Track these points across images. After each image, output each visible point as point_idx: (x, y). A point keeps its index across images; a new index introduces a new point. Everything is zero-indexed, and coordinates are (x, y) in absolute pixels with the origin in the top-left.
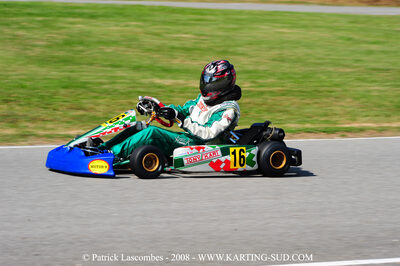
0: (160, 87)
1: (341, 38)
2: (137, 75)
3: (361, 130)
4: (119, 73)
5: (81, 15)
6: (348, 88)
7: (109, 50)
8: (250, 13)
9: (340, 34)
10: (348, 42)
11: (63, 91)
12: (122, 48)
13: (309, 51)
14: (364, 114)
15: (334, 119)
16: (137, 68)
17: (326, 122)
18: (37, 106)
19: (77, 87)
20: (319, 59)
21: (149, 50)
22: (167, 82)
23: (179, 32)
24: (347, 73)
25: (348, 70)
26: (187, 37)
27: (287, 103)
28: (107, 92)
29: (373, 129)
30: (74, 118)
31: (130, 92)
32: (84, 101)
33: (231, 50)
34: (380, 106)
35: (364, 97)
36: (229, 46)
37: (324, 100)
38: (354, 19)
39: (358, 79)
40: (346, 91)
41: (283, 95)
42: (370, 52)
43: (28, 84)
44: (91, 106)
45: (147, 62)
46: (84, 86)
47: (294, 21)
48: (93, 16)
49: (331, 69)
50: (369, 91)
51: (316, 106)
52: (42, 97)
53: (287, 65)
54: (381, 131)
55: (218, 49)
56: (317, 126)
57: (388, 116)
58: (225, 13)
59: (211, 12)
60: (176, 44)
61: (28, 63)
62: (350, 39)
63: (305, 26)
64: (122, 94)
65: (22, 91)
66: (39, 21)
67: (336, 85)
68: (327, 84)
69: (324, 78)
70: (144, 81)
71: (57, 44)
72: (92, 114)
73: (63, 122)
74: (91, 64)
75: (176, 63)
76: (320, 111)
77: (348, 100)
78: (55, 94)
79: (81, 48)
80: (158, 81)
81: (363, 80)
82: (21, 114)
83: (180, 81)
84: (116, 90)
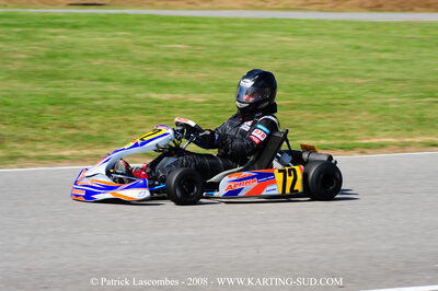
0: (157, 102)
1: (349, 46)
2: (130, 90)
3: (382, 146)
4: (110, 87)
5: (63, 25)
6: (362, 100)
7: (98, 62)
8: (246, 21)
9: (347, 42)
10: (357, 51)
11: (51, 108)
12: (111, 61)
13: (315, 61)
14: (384, 128)
15: (351, 135)
16: (130, 82)
17: (343, 137)
18: (24, 124)
19: (66, 103)
20: (328, 69)
21: (141, 62)
22: (165, 96)
23: (171, 42)
24: (359, 85)
25: (360, 81)
26: (181, 48)
27: (298, 118)
28: (100, 109)
29: (395, 144)
30: (65, 137)
31: (126, 109)
32: (76, 119)
33: (230, 60)
34: (399, 119)
35: (382, 109)
36: (228, 57)
37: (338, 114)
38: (360, 26)
39: (373, 91)
40: (360, 103)
41: (293, 109)
42: (382, 61)
43: (11, 101)
44: (84, 123)
45: (140, 76)
46: (73, 101)
47: (295, 29)
48: (75, 27)
49: (341, 80)
50: (386, 104)
51: (329, 120)
52: (28, 115)
53: (292, 76)
54: (404, 147)
55: (216, 60)
56: (333, 142)
57: (410, 130)
58: (220, 21)
59: (205, 20)
60: (169, 55)
61: (9, 78)
62: (358, 48)
63: (308, 35)
64: (117, 110)
65: (6, 108)
66: (18, 33)
67: (350, 98)
68: (339, 96)
69: (335, 89)
70: (138, 95)
71: (40, 57)
72: (86, 132)
73: (54, 142)
74: (79, 79)
75: (172, 75)
76: (336, 126)
77: (364, 113)
78: (42, 111)
79: (66, 61)
80: (154, 96)
81: (379, 91)
82: (7, 133)
83: (179, 96)
84: (109, 107)
